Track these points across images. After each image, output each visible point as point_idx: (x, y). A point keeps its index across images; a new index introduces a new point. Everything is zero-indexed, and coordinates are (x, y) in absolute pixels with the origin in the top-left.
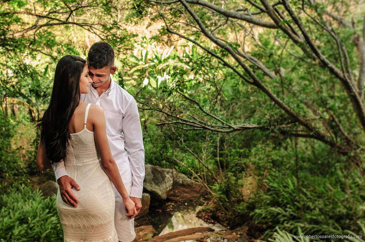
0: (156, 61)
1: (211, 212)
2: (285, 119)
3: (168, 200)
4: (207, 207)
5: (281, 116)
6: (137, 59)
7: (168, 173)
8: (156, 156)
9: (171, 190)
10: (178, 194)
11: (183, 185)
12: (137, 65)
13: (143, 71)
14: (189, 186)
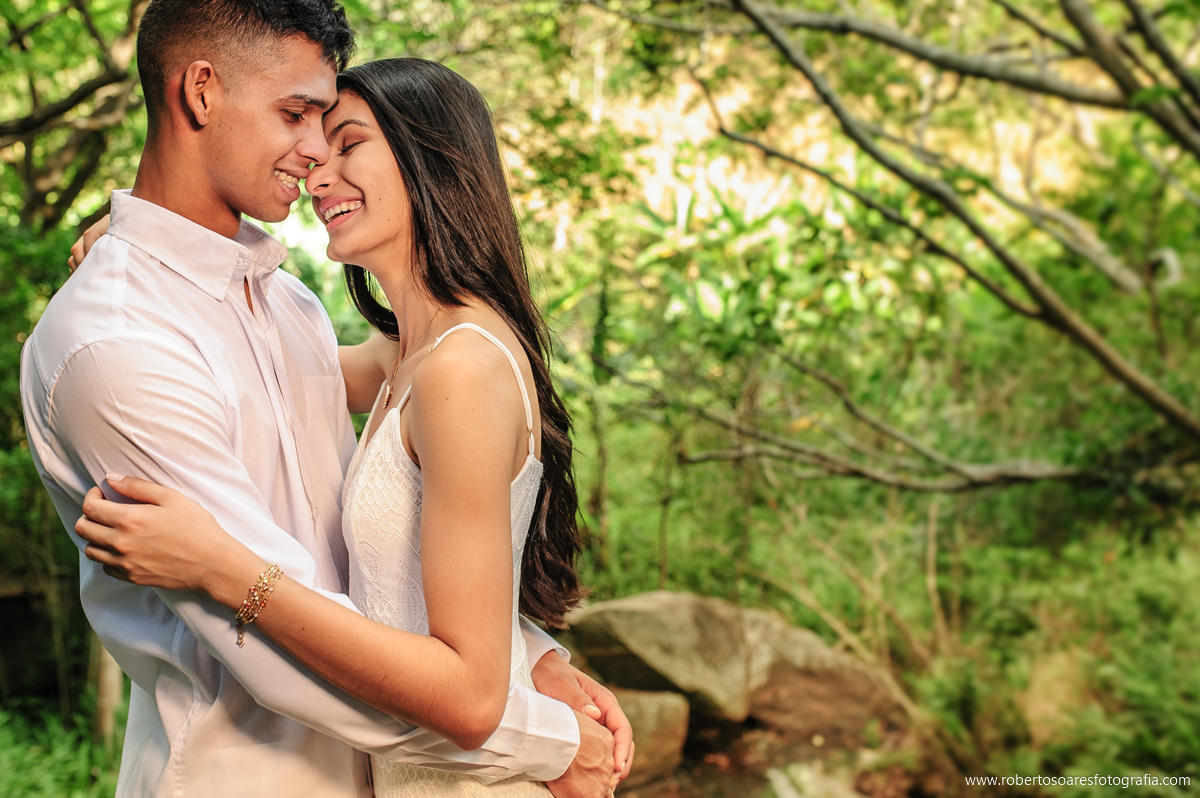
0: (725, 227)
1: (908, 774)
2: (1166, 449)
3: (752, 723)
4: (897, 756)
5: (1154, 436)
6: (657, 220)
7: (754, 624)
8: (715, 563)
9: (762, 689)
10: (790, 704)
11: (808, 673)
12: (656, 239)
13: (679, 261)
14: (830, 676)
